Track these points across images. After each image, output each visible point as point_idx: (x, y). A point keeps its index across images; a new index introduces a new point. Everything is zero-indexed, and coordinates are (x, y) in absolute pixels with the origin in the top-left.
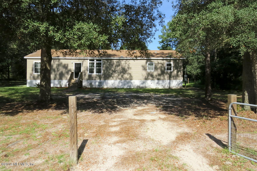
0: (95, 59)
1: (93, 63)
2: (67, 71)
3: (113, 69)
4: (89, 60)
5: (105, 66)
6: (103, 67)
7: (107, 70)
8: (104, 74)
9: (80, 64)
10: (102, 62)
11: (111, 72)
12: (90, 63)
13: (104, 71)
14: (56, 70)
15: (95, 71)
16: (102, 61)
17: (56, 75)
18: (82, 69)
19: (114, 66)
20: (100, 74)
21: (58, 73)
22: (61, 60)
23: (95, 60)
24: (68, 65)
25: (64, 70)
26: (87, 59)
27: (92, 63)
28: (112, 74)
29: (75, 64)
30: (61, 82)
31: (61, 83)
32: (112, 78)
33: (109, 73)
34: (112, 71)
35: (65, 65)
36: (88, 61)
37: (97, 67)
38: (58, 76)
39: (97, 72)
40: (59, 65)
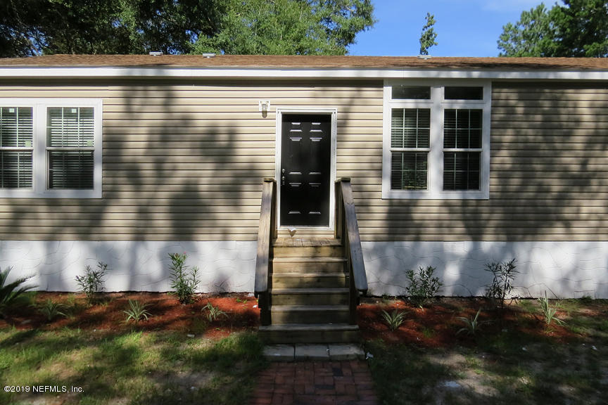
0: (438, 82)
1: (425, 115)
2: (226, 177)
3: (571, 161)
4: (388, 90)
5: (508, 137)
6: (496, 147)
7: (528, 176)
8: (504, 200)
9: (325, 119)
10: (486, 106)
11: (556, 185)
12: (397, 113)
13: (504, 175)
14: (147, 169)
15: (435, 171)
16: (487, 93)
17: (144, 212)
18: (342, 164)
19: (578, 140)
20: (471, 195)
21: (163, 196)
22: (183, 91)
23: (438, 93)
24: (232, 133)
25: (205, 175)
26: (378, 83)
27: (410, 113)
28: (562, 198)
29: (288, 118)
30: (189, 263)
31: (186, 271)
32: (559, 230)
33: (543, 189)
34: (565, 174)
35: (212, 133)
36: (387, 102)
37: (448, 142)
38: (161, 220)
39: (448, 185)
40: (165, 136)
